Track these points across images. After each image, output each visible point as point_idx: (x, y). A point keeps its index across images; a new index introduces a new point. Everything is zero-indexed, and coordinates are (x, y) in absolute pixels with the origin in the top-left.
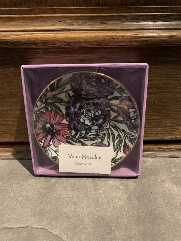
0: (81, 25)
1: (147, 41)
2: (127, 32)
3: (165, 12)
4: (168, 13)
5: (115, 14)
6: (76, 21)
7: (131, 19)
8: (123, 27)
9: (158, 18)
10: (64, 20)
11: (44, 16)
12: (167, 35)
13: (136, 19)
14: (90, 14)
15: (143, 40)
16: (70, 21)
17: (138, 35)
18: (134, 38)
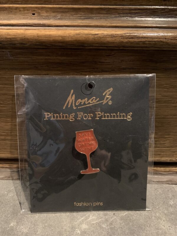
0: (60, 19)
1: (144, 43)
2: (117, 29)
3: (168, 6)
4: (173, 7)
5: (103, 7)
6: (53, 14)
7: (123, 14)
8: (113, 23)
9: (159, 13)
10: (38, 12)
11: (13, 7)
12: (170, 36)
13: (130, 13)
14: (71, 5)
15: (138, 41)
16: (45, 14)
17: (132, 35)
18: (127, 38)
